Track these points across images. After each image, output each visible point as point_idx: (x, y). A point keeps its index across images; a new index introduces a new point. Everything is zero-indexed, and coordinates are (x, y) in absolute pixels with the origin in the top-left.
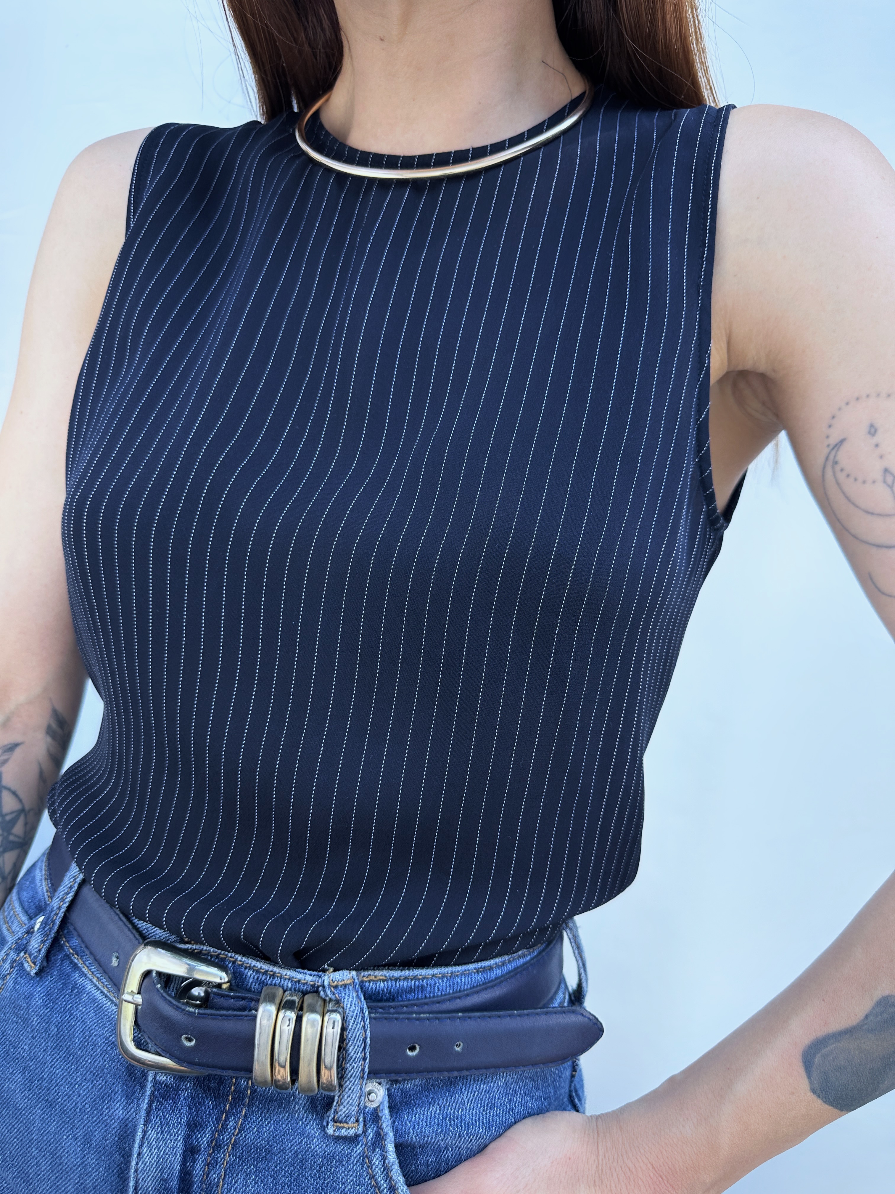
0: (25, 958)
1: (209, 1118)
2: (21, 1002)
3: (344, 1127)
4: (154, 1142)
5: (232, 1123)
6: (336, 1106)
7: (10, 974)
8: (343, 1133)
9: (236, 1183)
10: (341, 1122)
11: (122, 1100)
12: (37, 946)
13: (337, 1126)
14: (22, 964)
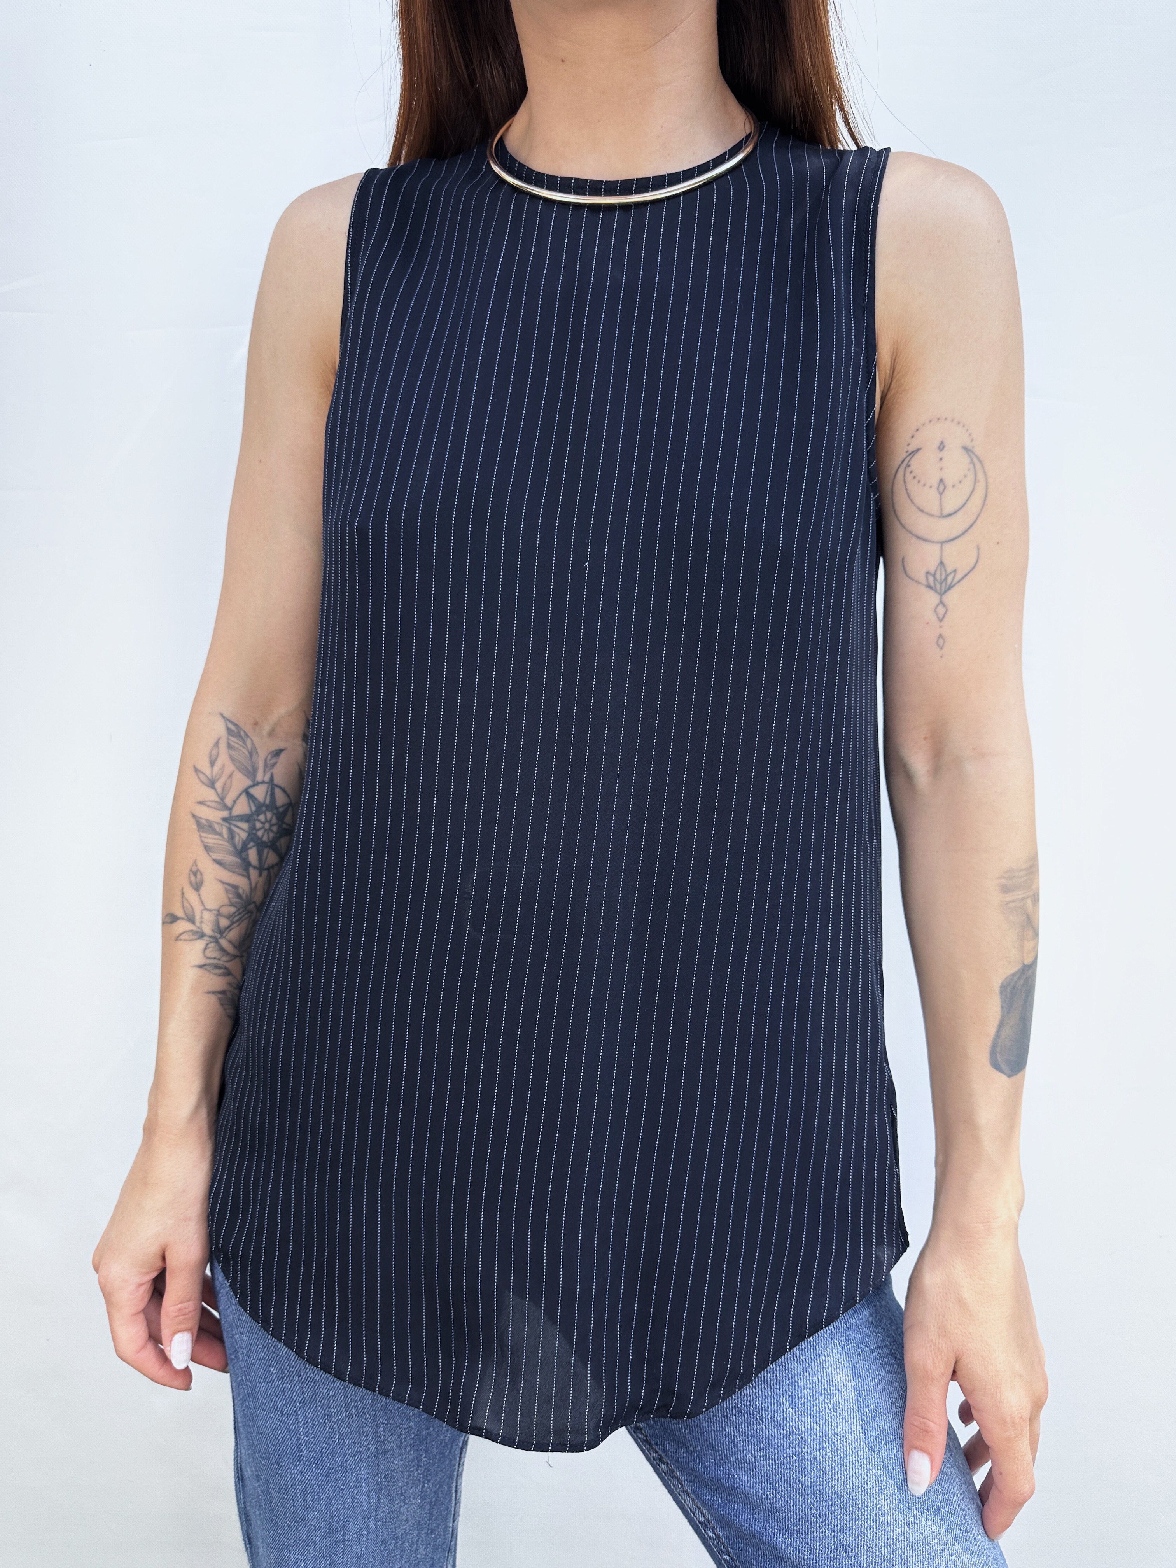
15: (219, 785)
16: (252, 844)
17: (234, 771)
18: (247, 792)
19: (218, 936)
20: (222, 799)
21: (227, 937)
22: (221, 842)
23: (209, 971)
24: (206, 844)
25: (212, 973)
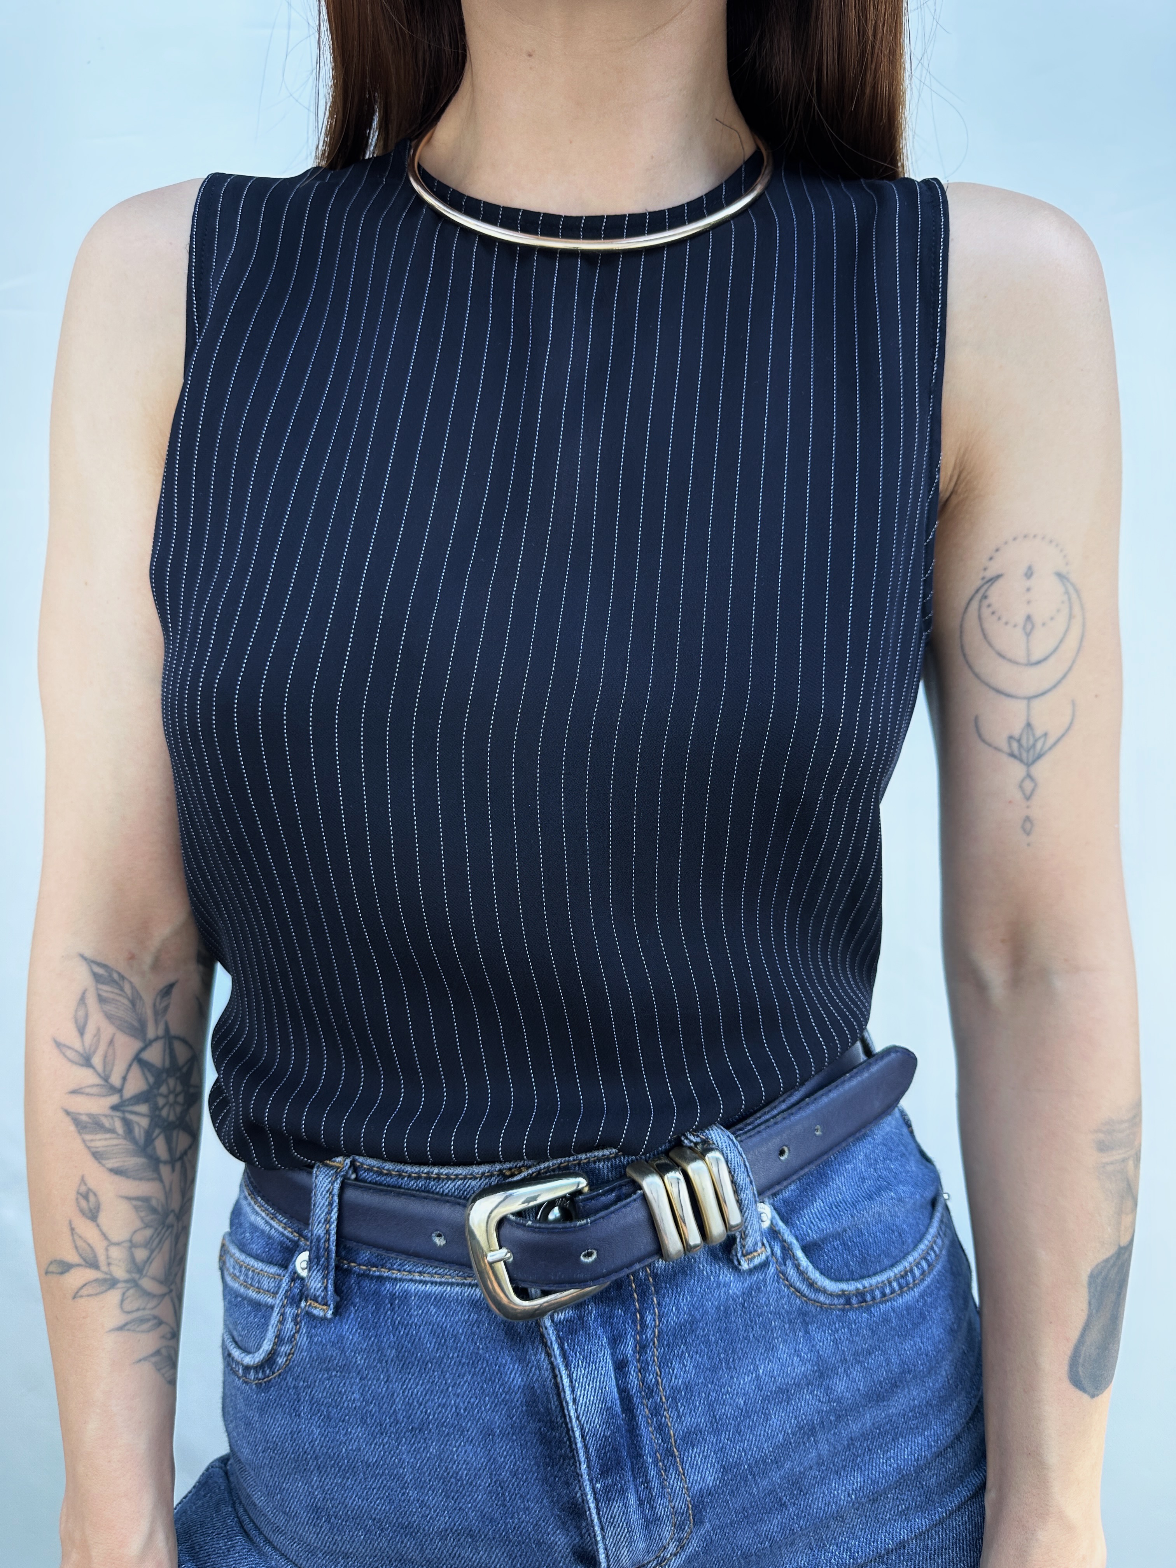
0: (310, 1305)
1: (625, 1326)
2: (330, 1351)
3: (754, 1257)
4: (585, 1379)
5: (650, 1317)
6: (740, 1242)
7: (297, 1332)
8: (757, 1261)
9: (673, 1371)
10: (751, 1253)
11: (516, 1367)
12: (320, 1285)
13: (748, 1259)
14: (308, 1314)
15: (97, 1061)
16: (157, 1131)
17: (114, 1035)
18: (138, 1059)
19: (136, 1276)
20: (106, 1079)
21: (148, 1274)
22: (115, 1142)
23: (134, 1331)
24: (94, 1150)
25: (139, 1332)
